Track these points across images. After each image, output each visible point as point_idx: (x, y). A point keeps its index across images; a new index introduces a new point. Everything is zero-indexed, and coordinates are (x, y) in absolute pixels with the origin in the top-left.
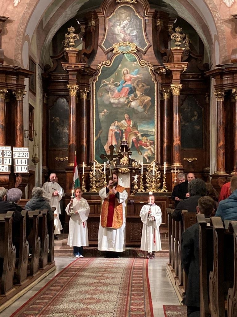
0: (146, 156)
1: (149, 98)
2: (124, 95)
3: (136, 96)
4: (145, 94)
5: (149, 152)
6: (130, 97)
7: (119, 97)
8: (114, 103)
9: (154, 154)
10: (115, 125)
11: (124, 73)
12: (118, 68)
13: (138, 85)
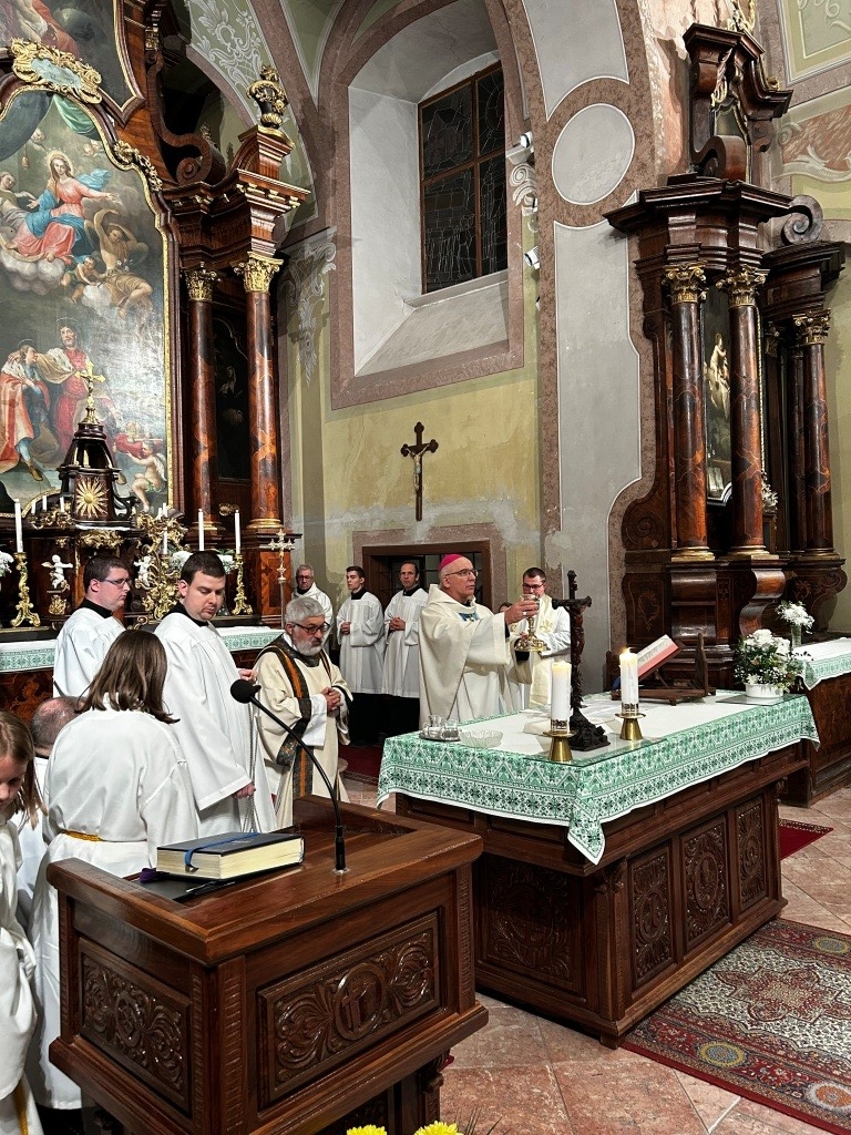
0: (140, 488)
1: (146, 287)
2: (56, 250)
3: (100, 266)
4: (131, 269)
5: (149, 475)
6: (79, 266)
7: (39, 252)
8: (16, 273)
9: (166, 483)
10: (23, 362)
11: (52, 165)
12: (30, 142)
13: (104, 226)
